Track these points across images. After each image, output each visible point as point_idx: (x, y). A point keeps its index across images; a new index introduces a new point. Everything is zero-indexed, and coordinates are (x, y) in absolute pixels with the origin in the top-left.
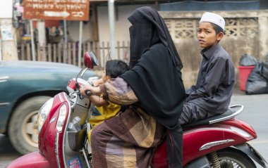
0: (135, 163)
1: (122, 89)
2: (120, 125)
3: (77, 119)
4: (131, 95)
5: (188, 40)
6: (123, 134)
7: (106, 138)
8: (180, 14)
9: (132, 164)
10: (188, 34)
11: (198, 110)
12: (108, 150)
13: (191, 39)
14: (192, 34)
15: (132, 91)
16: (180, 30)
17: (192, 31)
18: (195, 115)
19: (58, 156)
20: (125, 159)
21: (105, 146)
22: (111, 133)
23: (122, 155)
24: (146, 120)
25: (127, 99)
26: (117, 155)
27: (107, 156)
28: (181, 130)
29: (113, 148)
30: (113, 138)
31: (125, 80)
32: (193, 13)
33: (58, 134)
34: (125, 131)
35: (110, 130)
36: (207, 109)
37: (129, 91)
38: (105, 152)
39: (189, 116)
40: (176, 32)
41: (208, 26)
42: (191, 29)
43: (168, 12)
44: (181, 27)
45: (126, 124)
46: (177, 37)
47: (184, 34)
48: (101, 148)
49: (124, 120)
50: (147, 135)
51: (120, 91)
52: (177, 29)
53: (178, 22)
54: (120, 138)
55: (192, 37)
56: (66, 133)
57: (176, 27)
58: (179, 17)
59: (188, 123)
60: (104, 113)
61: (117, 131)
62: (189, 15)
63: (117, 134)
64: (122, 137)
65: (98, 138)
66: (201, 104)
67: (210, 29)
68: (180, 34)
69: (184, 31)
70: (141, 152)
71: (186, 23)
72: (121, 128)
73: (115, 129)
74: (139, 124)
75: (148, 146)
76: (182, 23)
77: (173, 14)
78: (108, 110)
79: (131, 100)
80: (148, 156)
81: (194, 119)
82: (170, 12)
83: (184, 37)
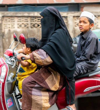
0: (48, 101)
1: (43, 56)
2: (40, 77)
3: (12, 74)
4: (49, 60)
5: (25, 29)
6: (41, 83)
7: (32, 86)
8: (20, 14)
9: (46, 101)
10: (25, 26)
11: (83, 69)
12: (33, 93)
13: (27, 29)
14: (28, 26)
15: (49, 57)
16: (21, 23)
17: (28, 24)
18: (82, 71)
19: (1, 97)
20: (43, 98)
21: (31, 90)
22: (35, 82)
23: (41, 96)
24: (54, 74)
25: (47, 62)
26: (38, 96)
27: (32, 96)
28: (74, 80)
29: (36, 92)
30: (36, 86)
31: (44, 50)
32: (28, 13)
33: (1, 83)
34: (43, 81)
35: (35, 80)
36: (88, 68)
37: (47, 57)
38: (31, 94)
39: (78, 72)
40: (18, 24)
41: (85, 19)
42: (27, 23)
43: (13, 12)
44: (21, 21)
45: (43, 76)
46: (18, 28)
47: (23, 26)
48: (29, 91)
49: (42, 74)
50: (55, 83)
51: (42, 57)
52: (19, 23)
53: (19, 19)
54: (40, 86)
55: (28, 27)
56: (6, 82)
57: (18, 21)
58: (20, 15)
59: (78, 76)
60: (27, 71)
61: (38, 81)
62: (26, 14)
63: (39, 83)
64: (41, 84)
65: (28, 85)
66: (85, 65)
67: (87, 21)
68: (20, 26)
69: (23, 24)
70: (51, 94)
71: (24, 19)
72: (40, 79)
73: (37, 80)
74: (50, 76)
75: (56, 90)
76: (22, 19)
77: (16, 13)
78: (30, 69)
79: (49, 62)
80: (55, 96)
81: (81, 74)
82: (15, 12)
83: (23, 28)
